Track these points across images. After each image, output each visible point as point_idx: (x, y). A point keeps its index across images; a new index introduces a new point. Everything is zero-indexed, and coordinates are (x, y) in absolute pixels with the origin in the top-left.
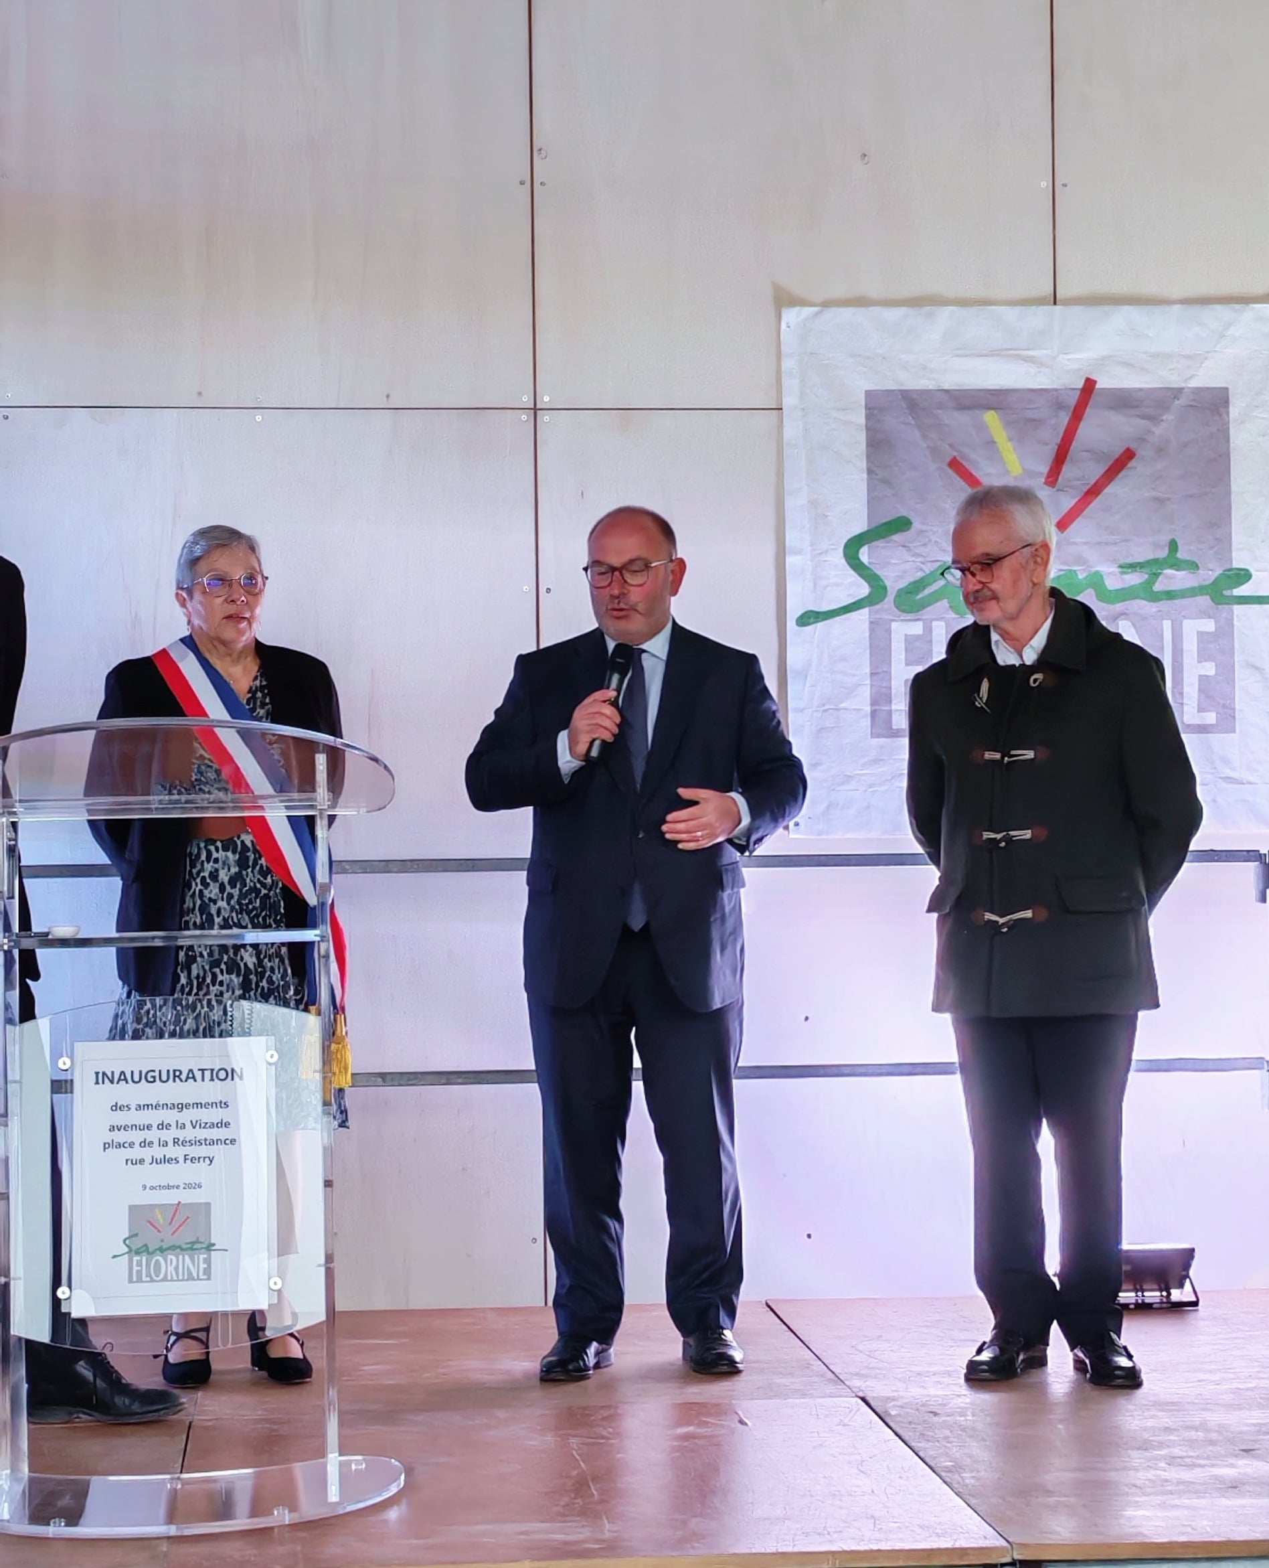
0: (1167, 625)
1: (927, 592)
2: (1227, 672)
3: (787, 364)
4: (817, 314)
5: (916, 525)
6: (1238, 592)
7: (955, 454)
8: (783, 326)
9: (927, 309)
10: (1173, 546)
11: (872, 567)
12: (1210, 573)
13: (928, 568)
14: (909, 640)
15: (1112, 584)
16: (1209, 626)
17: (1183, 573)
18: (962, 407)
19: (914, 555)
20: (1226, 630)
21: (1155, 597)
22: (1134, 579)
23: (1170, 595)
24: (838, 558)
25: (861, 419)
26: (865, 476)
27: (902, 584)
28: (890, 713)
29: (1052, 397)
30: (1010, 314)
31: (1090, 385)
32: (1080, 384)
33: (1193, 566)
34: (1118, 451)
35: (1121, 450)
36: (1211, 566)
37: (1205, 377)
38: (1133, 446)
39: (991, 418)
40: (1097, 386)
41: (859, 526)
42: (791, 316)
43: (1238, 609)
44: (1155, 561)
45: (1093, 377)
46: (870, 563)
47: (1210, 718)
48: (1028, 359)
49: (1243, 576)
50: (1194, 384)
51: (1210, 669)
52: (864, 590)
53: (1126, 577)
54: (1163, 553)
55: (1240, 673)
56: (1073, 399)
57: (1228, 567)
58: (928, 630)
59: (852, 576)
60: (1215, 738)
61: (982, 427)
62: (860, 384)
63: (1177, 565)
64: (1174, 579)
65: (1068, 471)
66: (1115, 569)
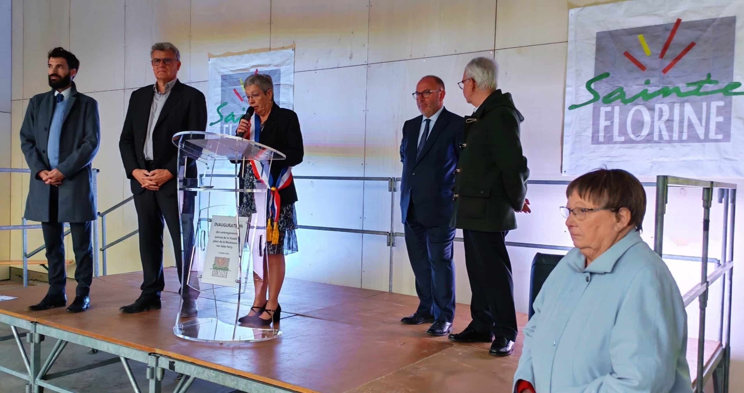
0: (704, 104)
1: (613, 97)
2: (728, 120)
3: (571, 27)
4: (582, 10)
5: (611, 75)
6: (735, 91)
7: (626, 50)
8: (570, 15)
9: (620, 3)
10: (709, 76)
11: (595, 90)
12: (723, 84)
13: (615, 89)
14: (607, 113)
15: (683, 90)
16: (721, 103)
17: (712, 85)
18: (629, 34)
19: (610, 85)
20: (729, 105)
21: (701, 94)
22: (692, 88)
23: (707, 93)
24: (584, 88)
25: (594, 42)
26: (594, 60)
27: (605, 94)
28: (598, 136)
29: (664, 27)
31: (679, 21)
32: (675, 21)
33: (716, 82)
34: (688, 43)
35: (690, 43)
36: (724, 82)
38: (694, 41)
39: (640, 37)
40: (682, 21)
41: (591, 76)
42: (572, 12)
43: (734, 97)
44: (702, 81)
45: (681, 18)
46: (595, 88)
47: (720, 137)
48: (655, 15)
49: (738, 85)
51: (721, 119)
52: (592, 97)
53: (689, 87)
54: (705, 78)
55: (733, 121)
56: (672, 27)
57: (731, 82)
58: (613, 109)
59: (588, 93)
60: (722, 144)
61: (637, 40)
62: (595, 30)
63: (710, 82)
64: (709, 87)
65: (668, 53)
66: (685, 85)
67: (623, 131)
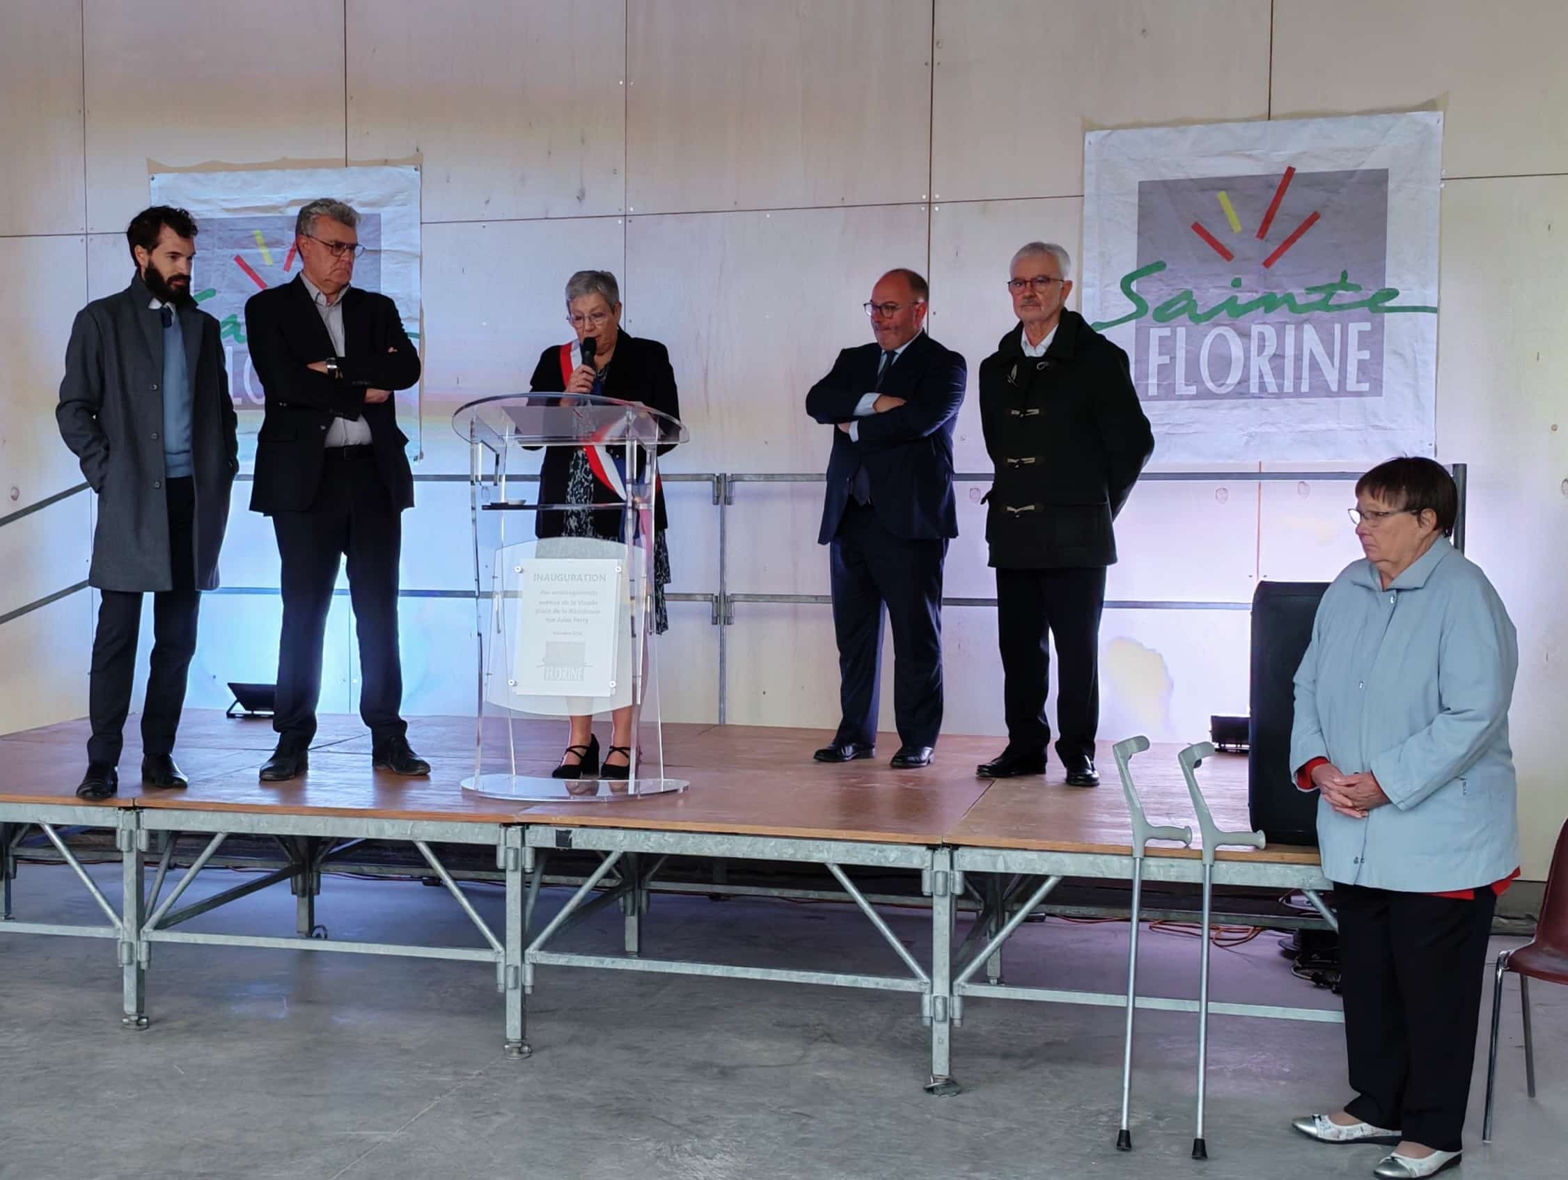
0: (1337, 327)
1: (1174, 309)
2: (1378, 356)
3: (1088, 168)
4: (1110, 134)
5: (1169, 266)
6: (1388, 304)
7: (1196, 220)
8: (1086, 143)
9: (1182, 128)
10: (1345, 275)
11: (1139, 294)
12: (1368, 292)
13: (1176, 294)
14: (1161, 339)
15: (1300, 301)
16: (1367, 326)
17: (1351, 292)
18: (1203, 190)
19: (1168, 286)
20: (1379, 329)
21: (1328, 309)
22: (1315, 297)
23: (1340, 307)
24: (1117, 288)
25: (1136, 200)
26: (1136, 236)
27: (1159, 304)
29: (1264, 180)
30: (1238, 128)
31: (1290, 171)
33: (1357, 288)
34: (1308, 214)
35: (1311, 213)
36: (1371, 287)
37: (1371, 163)
38: (1319, 211)
39: (1222, 196)
40: (1296, 172)
41: (1132, 268)
42: (1091, 137)
43: (1387, 316)
44: (1332, 285)
45: (1293, 166)
46: (1138, 291)
47: (1365, 387)
48: (1249, 156)
49: (1394, 293)
50: (1365, 167)
51: (1366, 355)
52: (1133, 308)
53: (1310, 296)
54: (1337, 279)
55: (1388, 358)
56: (1278, 182)
57: (1381, 288)
58: (1174, 333)
59: (1126, 300)
60: (1368, 400)
61: (1217, 202)
62: (1136, 176)
63: (1346, 287)
64: (1345, 296)
65: (1272, 229)
66: (1303, 291)
67: (1193, 376)
